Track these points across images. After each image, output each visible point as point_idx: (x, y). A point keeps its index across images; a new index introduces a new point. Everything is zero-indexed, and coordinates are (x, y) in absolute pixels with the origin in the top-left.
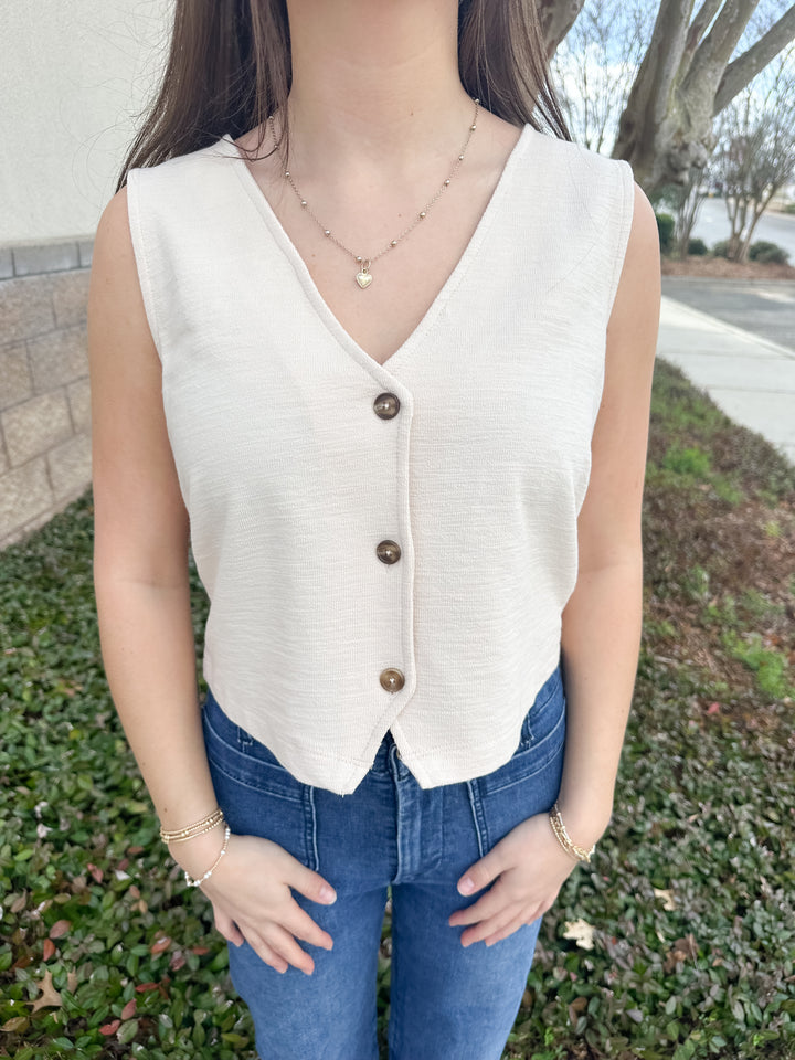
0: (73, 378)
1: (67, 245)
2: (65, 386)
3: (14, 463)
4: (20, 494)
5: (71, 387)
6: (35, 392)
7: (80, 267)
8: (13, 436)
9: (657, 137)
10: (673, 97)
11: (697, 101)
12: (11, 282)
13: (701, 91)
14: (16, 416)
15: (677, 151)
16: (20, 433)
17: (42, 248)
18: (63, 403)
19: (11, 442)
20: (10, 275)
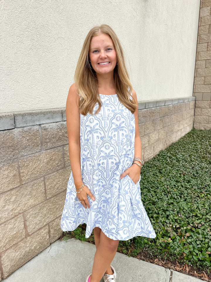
0: (160, 128)
1: (164, 101)
2: (159, 130)
3: (150, 144)
5: (160, 130)
7: (165, 105)
8: (150, 139)
14: (152, 135)
16: (151, 138)
18: (158, 133)
19: (150, 140)
20: (155, 106)
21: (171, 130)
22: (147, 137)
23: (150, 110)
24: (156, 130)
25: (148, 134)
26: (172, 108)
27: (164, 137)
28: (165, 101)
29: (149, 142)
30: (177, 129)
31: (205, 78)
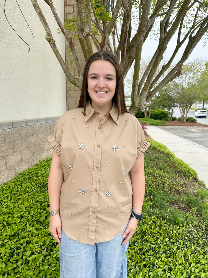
0: (23, 149)
1: (24, 121)
2: (20, 151)
3: (8, 167)
4: (8, 174)
5: (22, 151)
6: (14, 152)
7: (26, 126)
8: (8, 161)
9: (135, 104)
10: (137, 97)
11: (142, 98)
12: (12, 129)
13: (143, 96)
14: (9, 157)
15: (139, 106)
16: (10, 161)
17: (19, 122)
18: (20, 154)
19: (8, 163)
20: (12, 128)
21: (39, 149)
22: (3, 161)
23: (3, 132)
24: (16, 152)
25: (3, 157)
26: (39, 127)
27: (30, 157)
28: (26, 122)
29: (6, 165)
30: (48, 147)
31: (75, 99)
